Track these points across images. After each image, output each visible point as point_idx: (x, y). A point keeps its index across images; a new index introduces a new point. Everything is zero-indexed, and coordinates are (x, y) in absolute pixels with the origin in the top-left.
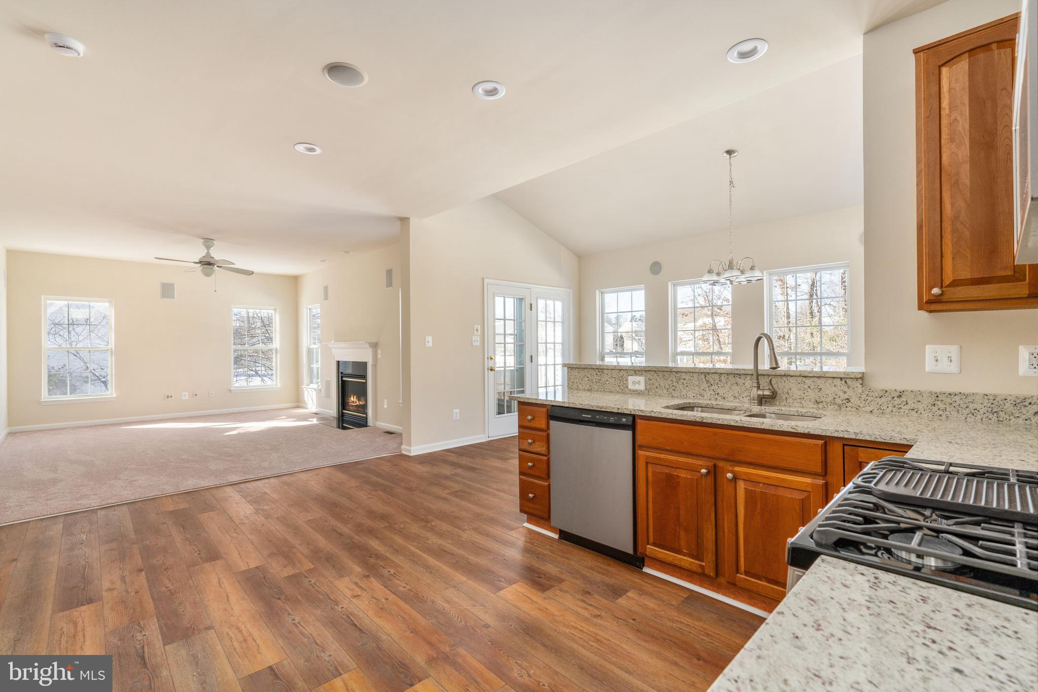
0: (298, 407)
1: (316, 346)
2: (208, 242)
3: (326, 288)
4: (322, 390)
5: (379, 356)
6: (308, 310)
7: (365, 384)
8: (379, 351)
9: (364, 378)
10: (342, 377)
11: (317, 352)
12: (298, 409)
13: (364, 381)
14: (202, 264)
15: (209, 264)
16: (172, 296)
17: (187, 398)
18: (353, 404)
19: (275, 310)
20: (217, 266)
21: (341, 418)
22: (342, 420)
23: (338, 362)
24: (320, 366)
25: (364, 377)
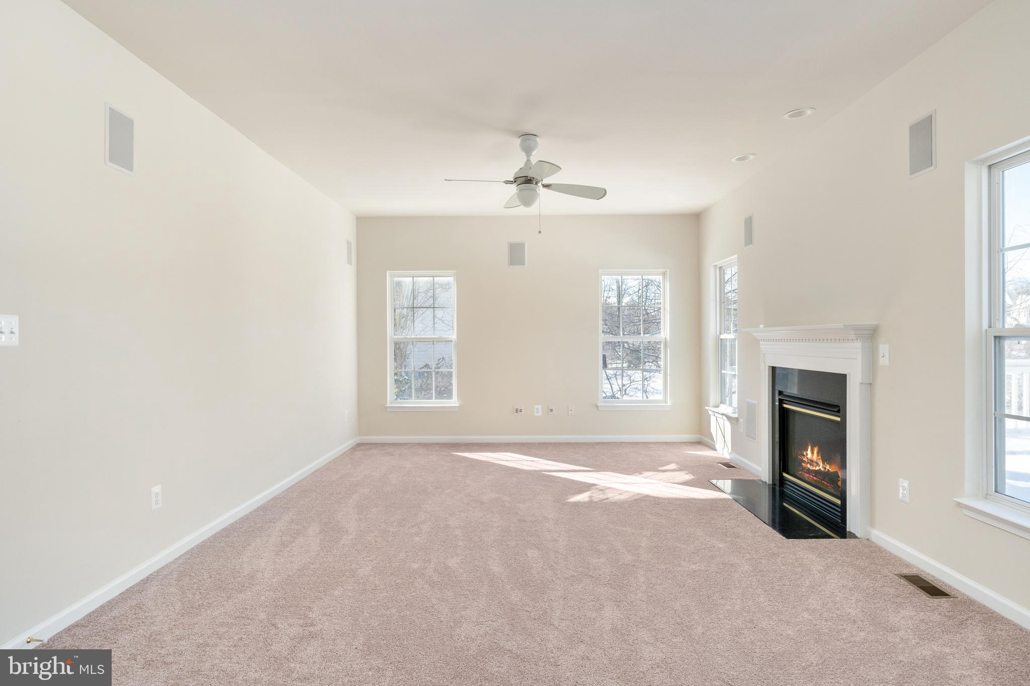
0: (699, 443)
1: (731, 336)
2: (528, 139)
3: (749, 222)
4: (741, 420)
5: (883, 361)
6: (718, 270)
7: (841, 427)
8: (884, 349)
9: (839, 411)
10: (781, 401)
11: (733, 347)
12: (699, 447)
13: (838, 419)
14: (518, 182)
15: (528, 181)
16: (521, 262)
17: (540, 414)
18: (811, 468)
19: (664, 274)
20: (545, 186)
21: (777, 488)
22: (782, 493)
23: (774, 369)
24: (737, 374)
25: (839, 408)
